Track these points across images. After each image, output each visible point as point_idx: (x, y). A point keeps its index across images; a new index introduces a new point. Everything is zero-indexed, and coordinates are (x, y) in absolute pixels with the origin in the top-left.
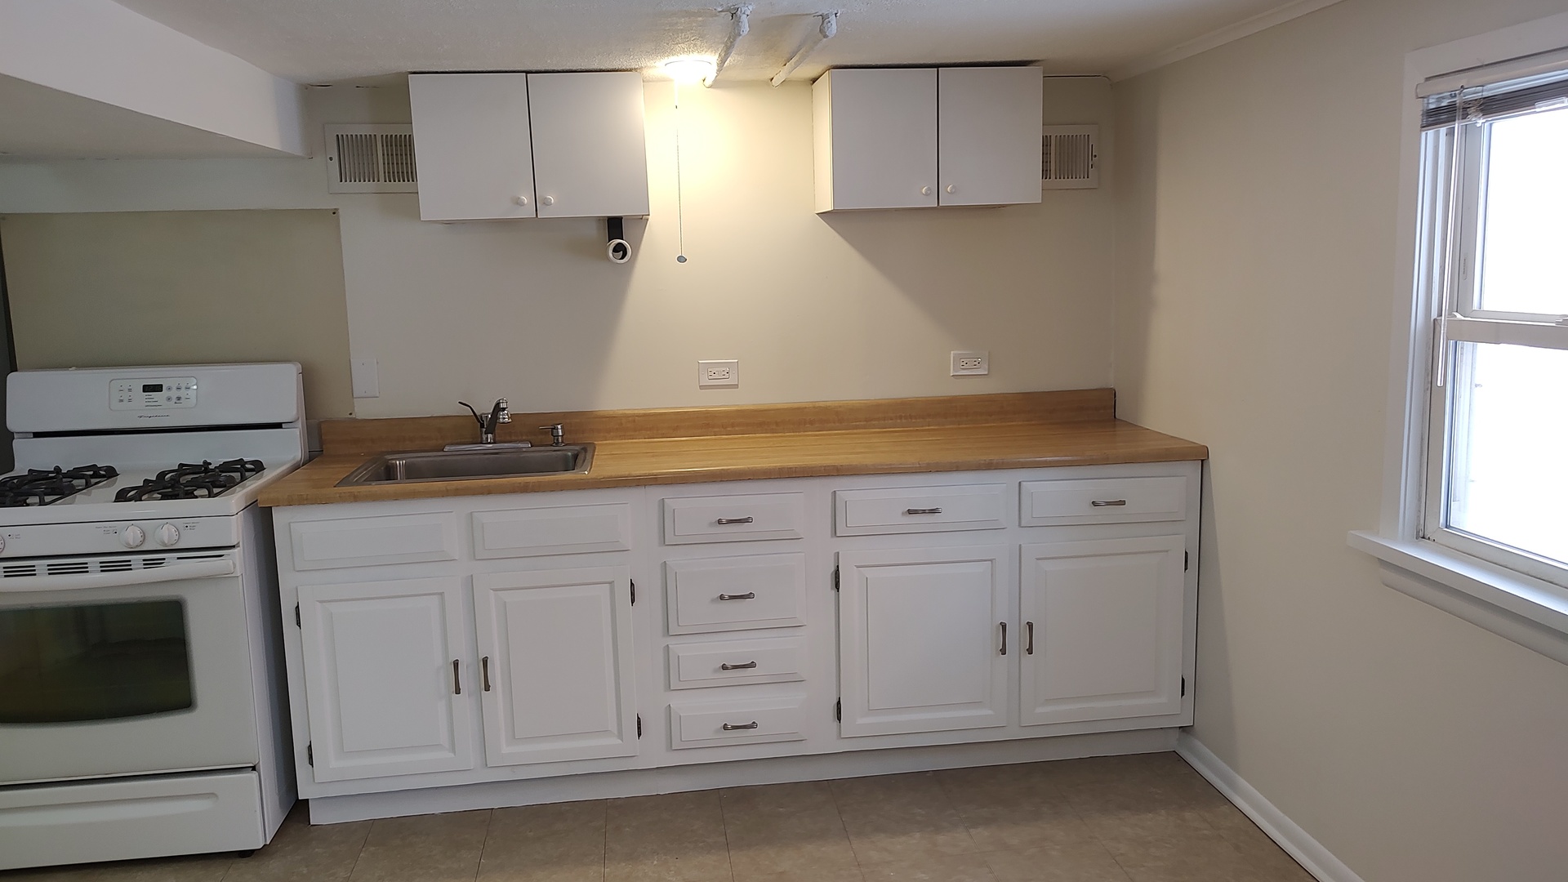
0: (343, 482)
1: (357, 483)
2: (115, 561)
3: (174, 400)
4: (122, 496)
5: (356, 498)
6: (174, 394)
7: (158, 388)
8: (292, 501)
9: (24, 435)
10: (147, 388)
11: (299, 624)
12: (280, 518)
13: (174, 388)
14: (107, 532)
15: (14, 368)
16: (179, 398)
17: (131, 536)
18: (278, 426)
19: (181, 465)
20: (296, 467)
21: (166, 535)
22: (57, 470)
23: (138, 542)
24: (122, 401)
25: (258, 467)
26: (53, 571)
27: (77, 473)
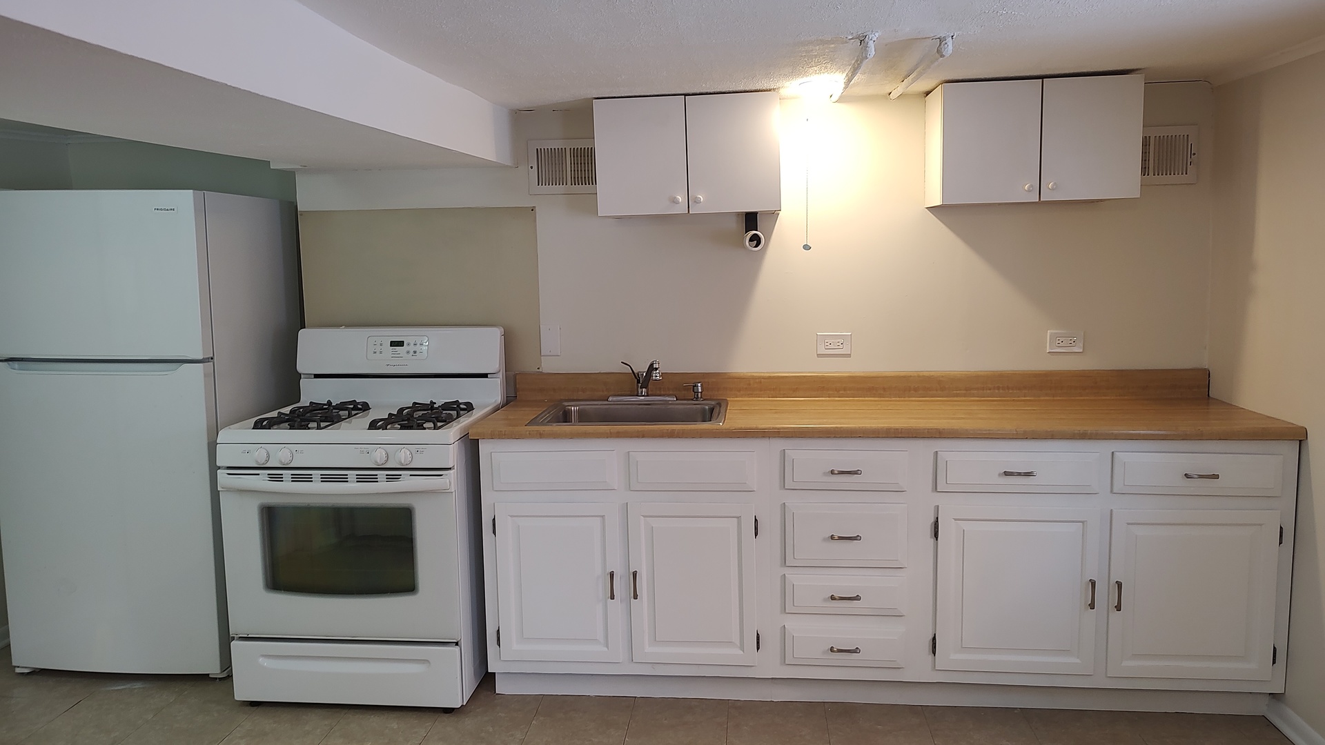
0: (531, 423)
1: (542, 424)
2: (367, 475)
3: (412, 353)
4: (373, 425)
5: (541, 436)
6: (412, 348)
7: (400, 344)
8: (492, 436)
9: (308, 376)
10: (393, 344)
11: (494, 532)
12: (485, 448)
13: (412, 344)
14: (362, 452)
15: (303, 327)
16: (415, 352)
17: (378, 456)
18: (485, 376)
19: (415, 403)
20: (496, 409)
21: (402, 457)
22: (329, 403)
23: (383, 461)
24: (375, 353)
25: (469, 407)
26: (325, 479)
27: (342, 406)
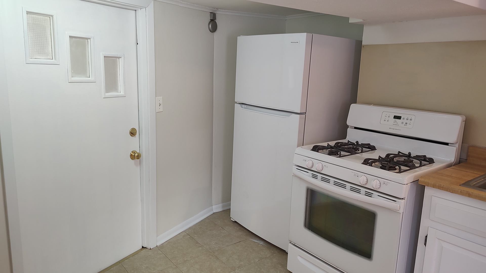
0: (467, 184)
1: (474, 187)
2: (356, 188)
3: (404, 124)
4: (367, 162)
5: (469, 195)
6: (405, 121)
7: (399, 118)
8: (434, 186)
9: (352, 127)
10: (396, 117)
11: (425, 244)
12: (428, 192)
13: (406, 119)
14: (355, 175)
15: (355, 102)
16: (406, 123)
17: (361, 180)
18: (447, 144)
19: (399, 152)
20: (450, 166)
21: (374, 184)
22: (357, 142)
23: (364, 183)
24: (385, 120)
25: (431, 161)
26: (336, 184)
27: (363, 146)
